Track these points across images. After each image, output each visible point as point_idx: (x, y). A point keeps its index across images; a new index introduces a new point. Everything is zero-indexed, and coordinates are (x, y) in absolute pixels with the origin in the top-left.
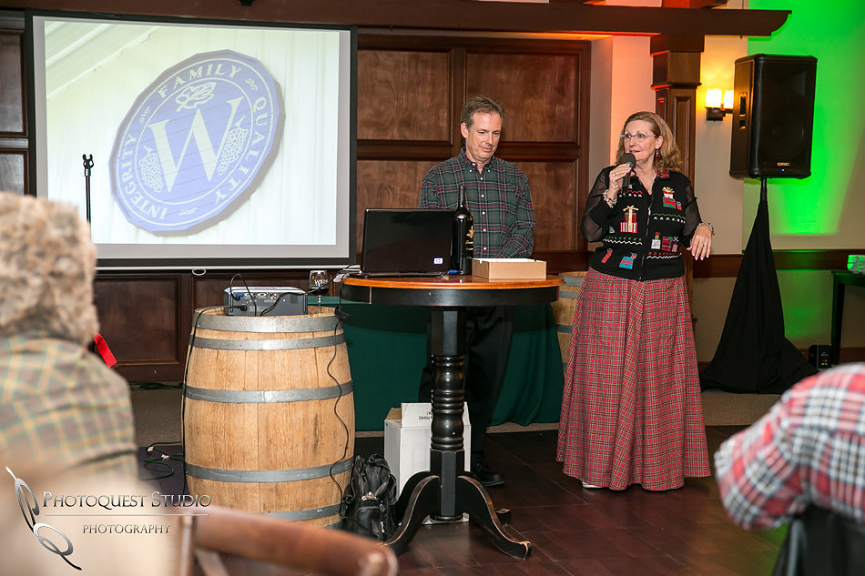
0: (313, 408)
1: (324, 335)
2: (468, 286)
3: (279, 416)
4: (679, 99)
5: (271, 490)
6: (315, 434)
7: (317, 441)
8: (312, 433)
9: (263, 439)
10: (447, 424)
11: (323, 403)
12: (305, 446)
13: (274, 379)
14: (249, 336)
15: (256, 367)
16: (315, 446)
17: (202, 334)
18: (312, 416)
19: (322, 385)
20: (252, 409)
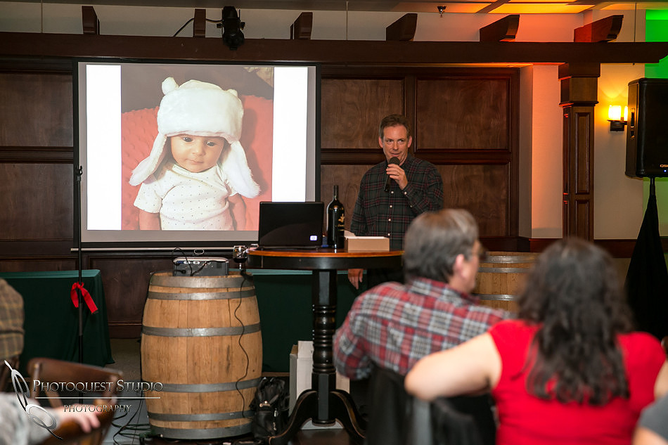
0: (226, 341)
1: (235, 290)
2: (342, 255)
3: (202, 346)
4: (580, 115)
5: (196, 398)
6: (228, 359)
7: (229, 364)
8: (225, 359)
9: (191, 363)
10: (324, 354)
11: (234, 338)
12: (220, 367)
13: (199, 320)
14: (182, 290)
15: (186, 312)
16: (228, 368)
17: (153, 289)
18: (225, 347)
19: (234, 325)
20: (183, 341)
